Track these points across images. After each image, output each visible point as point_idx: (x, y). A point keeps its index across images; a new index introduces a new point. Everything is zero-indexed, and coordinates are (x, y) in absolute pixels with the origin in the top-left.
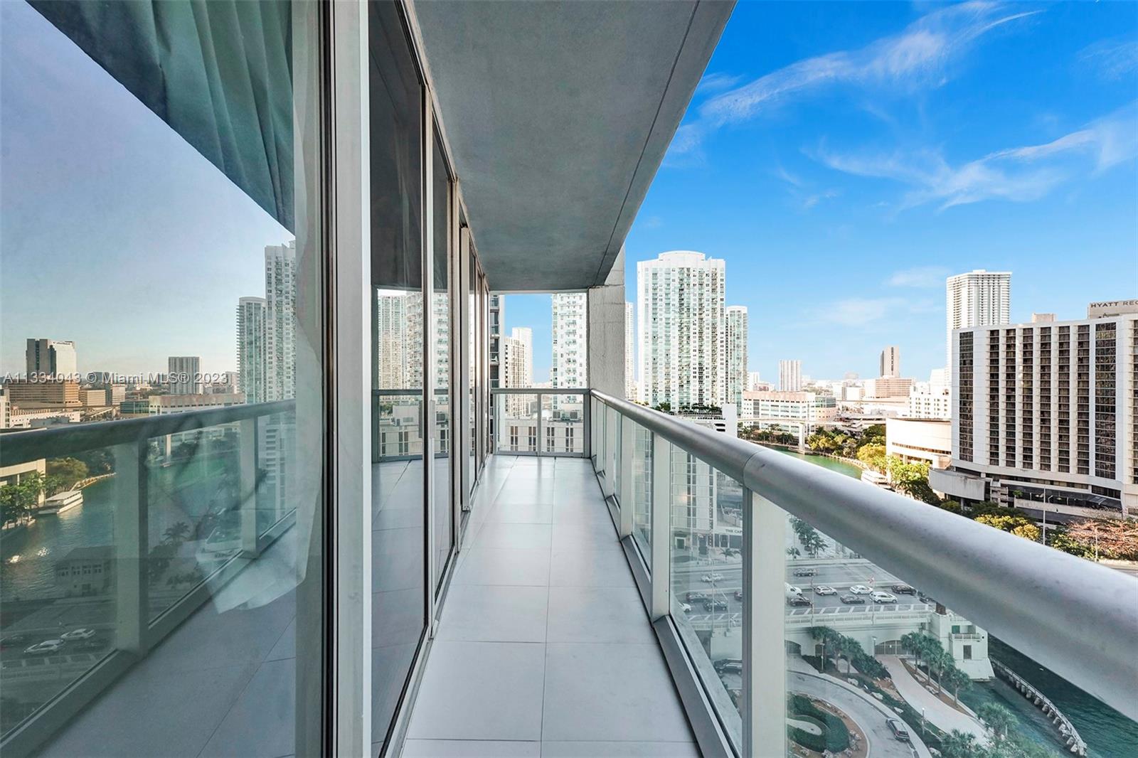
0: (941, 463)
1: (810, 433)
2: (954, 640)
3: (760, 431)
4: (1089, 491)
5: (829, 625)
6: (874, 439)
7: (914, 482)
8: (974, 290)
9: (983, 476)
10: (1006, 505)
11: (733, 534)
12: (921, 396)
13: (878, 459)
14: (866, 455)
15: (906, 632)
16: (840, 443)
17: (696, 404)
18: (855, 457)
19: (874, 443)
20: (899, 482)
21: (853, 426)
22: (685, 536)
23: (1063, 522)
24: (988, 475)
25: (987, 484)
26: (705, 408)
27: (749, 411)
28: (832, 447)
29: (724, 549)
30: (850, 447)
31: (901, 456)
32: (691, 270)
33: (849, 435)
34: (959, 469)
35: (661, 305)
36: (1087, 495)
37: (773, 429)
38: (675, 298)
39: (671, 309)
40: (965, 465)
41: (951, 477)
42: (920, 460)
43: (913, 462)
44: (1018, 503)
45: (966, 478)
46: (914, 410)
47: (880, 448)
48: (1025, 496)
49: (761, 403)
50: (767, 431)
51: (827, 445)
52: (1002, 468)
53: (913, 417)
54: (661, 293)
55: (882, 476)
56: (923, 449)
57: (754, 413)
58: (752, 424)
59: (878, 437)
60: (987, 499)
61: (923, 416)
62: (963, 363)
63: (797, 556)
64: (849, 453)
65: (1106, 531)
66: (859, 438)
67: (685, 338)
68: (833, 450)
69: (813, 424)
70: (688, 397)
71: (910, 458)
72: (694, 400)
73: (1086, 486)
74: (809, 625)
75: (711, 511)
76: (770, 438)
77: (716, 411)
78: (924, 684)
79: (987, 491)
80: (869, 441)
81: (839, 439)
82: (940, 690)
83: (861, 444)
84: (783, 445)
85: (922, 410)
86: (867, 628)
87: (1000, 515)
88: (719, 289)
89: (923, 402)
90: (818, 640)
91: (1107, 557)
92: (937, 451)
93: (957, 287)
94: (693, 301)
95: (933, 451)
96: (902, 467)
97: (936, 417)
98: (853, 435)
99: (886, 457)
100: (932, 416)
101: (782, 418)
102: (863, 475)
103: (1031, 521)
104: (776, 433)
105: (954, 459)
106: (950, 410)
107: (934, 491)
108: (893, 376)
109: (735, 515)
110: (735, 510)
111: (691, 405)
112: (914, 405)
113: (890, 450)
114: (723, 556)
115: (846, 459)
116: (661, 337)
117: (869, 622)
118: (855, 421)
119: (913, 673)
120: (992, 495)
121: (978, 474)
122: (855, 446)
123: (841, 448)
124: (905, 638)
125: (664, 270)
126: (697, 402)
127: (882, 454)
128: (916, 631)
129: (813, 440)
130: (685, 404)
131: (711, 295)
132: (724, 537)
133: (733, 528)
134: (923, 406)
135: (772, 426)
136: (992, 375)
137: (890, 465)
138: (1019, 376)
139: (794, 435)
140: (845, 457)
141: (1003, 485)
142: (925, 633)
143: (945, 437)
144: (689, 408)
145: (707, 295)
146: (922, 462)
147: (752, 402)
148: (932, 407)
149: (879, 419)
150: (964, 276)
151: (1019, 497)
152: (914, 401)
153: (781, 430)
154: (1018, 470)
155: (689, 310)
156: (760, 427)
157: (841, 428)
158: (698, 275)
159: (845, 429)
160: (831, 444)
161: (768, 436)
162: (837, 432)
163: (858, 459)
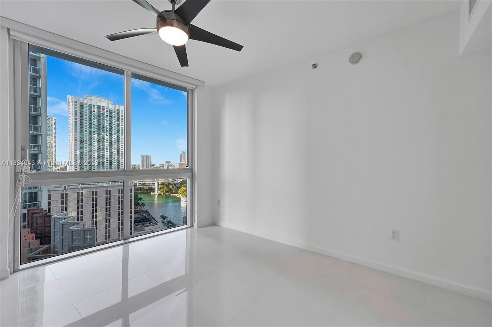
1: (159, 186)
3: (138, 187)
6: (183, 186)
14: (182, 192)
19: (183, 187)
28: (169, 191)
30: (175, 190)
32: (105, 108)
35: (86, 123)
37: (144, 186)
38: (95, 121)
39: (93, 127)
50: (141, 186)
51: (167, 190)
54: (86, 117)
59: (184, 185)
64: (175, 192)
66: (177, 186)
67: (101, 142)
69: (161, 182)
75: (131, 227)
76: (143, 190)
80: (181, 187)
81: (171, 187)
83: (178, 188)
84: (148, 192)
88: (121, 120)
94: (106, 124)
98: (175, 185)
108: (184, 162)
109: (141, 225)
110: (140, 223)
115: (174, 194)
116: (86, 141)
118: (176, 180)
122: (176, 189)
123: (172, 190)
125: (88, 104)
129: (161, 188)
131: (116, 122)
135: (143, 184)
139: (153, 187)
140: (173, 194)
145: (114, 122)
149: (183, 178)
153: (147, 186)
155: (103, 128)
156: (137, 185)
157: (171, 183)
158: (109, 111)
159: (172, 183)
160: (168, 189)
161: (141, 189)
162: (169, 184)
163: (178, 194)
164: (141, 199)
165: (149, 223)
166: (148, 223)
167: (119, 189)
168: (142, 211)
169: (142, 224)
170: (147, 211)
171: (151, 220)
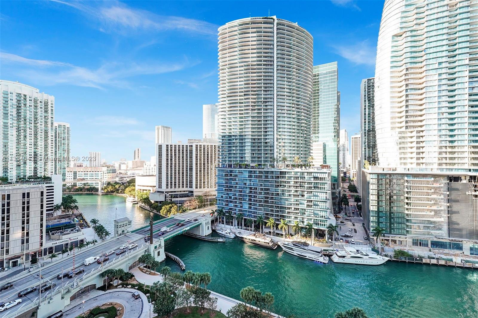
0: (153, 190)
1: (104, 185)
2: (155, 251)
3: (77, 187)
4: (188, 193)
5: (110, 268)
6: (131, 185)
7: (145, 199)
8: (163, 130)
9: (165, 193)
10: (170, 201)
11: (58, 244)
12: (147, 167)
13: (132, 192)
14: (128, 191)
15: (140, 256)
16: (118, 188)
17: (32, 176)
18: (124, 193)
20: (140, 200)
21: (123, 180)
22: (19, 257)
23: (182, 203)
24: (166, 192)
25: (166, 195)
26: (39, 178)
27: (71, 178)
28: (114, 190)
29: (51, 255)
30: (122, 189)
31: (141, 190)
32: (28, 97)
33: (122, 184)
34: (158, 192)
36: (187, 194)
37: (85, 185)
38: (12, 111)
40: (160, 190)
41: (156, 195)
42: (147, 190)
43: (145, 191)
44: (173, 200)
45: (160, 194)
46: (145, 172)
47: (133, 188)
48: (175, 197)
49: (78, 173)
50: (81, 187)
51: (112, 190)
52: (169, 190)
53: (145, 175)
55: (134, 199)
56: (148, 186)
57: (74, 178)
58: (73, 184)
59: (133, 184)
60: (165, 200)
61: (148, 174)
62: (159, 155)
63: (96, 243)
64: (121, 192)
65: (190, 203)
66: (125, 185)
67: (22, 136)
68: (114, 192)
69: (106, 181)
70: (25, 172)
71: (143, 190)
72: (29, 173)
73: (187, 191)
74: (101, 272)
75: (42, 237)
76: (83, 190)
77: (47, 179)
78: (145, 273)
79: (165, 198)
80: (129, 186)
81: (117, 186)
82: (150, 272)
83: (126, 187)
84: (91, 192)
85: (148, 172)
86: (126, 261)
87: (169, 204)
88: (50, 112)
89: (148, 169)
90: (105, 277)
91: (191, 210)
92: (152, 186)
93: (158, 129)
94: (29, 115)
95: (151, 186)
96: (141, 194)
97: (152, 174)
98: (123, 184)
99: (135, 191)
100: (151, 174)
101: (90, 179)
102: (127, 200)
103: (176, 204)
104: (86, 187)
105: (157, 189)
106: (156, 172)
107: (151, 201)
108: (139, 159)
109: (59, 234)
111: (27, 177)
112: (145, 170)
113: (137, 188)
114: (50, 259)
115: (120, 194)
117: (127, 259)
118: (124, 178)
119: (142, 270)
120: (167, 199)
121: (163, 192)
122: (124, 188)
123: (118, 190)
124: (140, 258)
125: (2, 91)
126: (32, 174)
127: (134, 190)
128: (143, 254)
129: (105, 188)
130: (22, 177)
131: (44, 114)
132: (51, 248)
133: (58, 242)
134: (148, 170)
135: (84, 184)
136: (167, 159)
137: (137, 194)
138: (173, 160)
139: (96, 187)
140: (120, 193)
141: (169, 195)
142: (146, 253)
143: (154, 181)
144: (25, 179)
145: (41, 113)
146: (147, 191)
147: (72, 173)
148: (151, 171)
149: (133, 177)
150: (160, 126)
151: (173, 198)
152: (145, 169)
153: (89, 185)
154: (173, 190)
155: (25, 120)
156: (77, 185)
157: (118, 182)
158: (33, 100)
159: (120, 182)
160: (114, 189)
161: (82, 189)
162: (116, 183)
163: (125, 193)
164: (75, 201)
165: (72, 230)
166: (69, 230)
167: (24, 192)
168: (75, 215)
169: (60, 232)
170: (81, 215)
171: (75, 227)
